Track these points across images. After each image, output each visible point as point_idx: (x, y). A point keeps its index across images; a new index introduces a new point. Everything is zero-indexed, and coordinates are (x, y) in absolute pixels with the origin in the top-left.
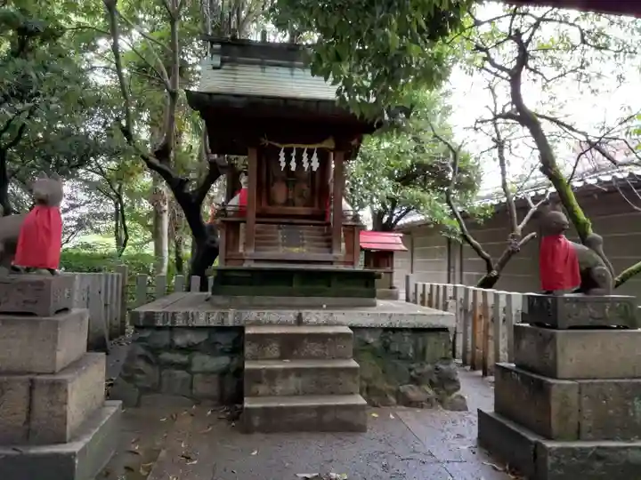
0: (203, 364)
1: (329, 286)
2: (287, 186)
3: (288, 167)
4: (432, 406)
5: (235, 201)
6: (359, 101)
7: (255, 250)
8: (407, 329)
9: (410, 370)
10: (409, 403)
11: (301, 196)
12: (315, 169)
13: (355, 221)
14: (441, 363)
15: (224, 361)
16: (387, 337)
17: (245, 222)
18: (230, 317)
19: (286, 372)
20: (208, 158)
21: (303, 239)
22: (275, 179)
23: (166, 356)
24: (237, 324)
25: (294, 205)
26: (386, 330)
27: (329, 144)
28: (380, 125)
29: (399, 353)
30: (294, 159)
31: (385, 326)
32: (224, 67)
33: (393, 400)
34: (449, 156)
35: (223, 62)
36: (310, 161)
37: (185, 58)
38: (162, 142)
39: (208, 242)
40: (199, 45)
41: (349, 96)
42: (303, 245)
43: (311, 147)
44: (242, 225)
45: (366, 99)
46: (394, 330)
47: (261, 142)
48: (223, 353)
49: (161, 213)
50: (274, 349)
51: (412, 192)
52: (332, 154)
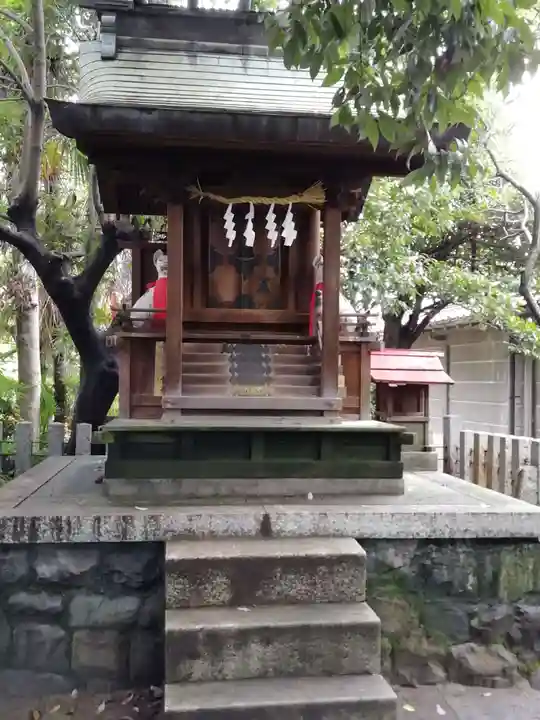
0: (90, 612)
1: (319, 457)
2: (239, 271)
3: (240, 238)
4: (511, 684)
5: (146, 301)
6: (377, 115)
7: (184, 391)
8: (463, 541)
9: (471, 615)
10: (469, 678)
11: (263, 288)
12: (289, 243)
13: (362, 335)
14: (527, 602)
15: (128, 605)
16: (427, 555)
17: (163, 339)
18: (139, 524)
19: (243, 637)
20: (101, 219)
21: (269, 370)
22: (218, 260)
23: (22, 598)
24: (151, 538)
25: (251, 306)
26: (425, 542)
27: (314, 196)
28: (419, 162)
29: (450, 584)
30: (250, 225)
31: (424, 535)
32: (122, 56)
33: (439, 672)
34: (522, 212)
35: (120, 46)
36: (280, 229)
37: (61, 43)
38: (19, 191)
39: (103, 365)
40: (83, 20)
41: (357, 106)
42: (269, 380)
43: (282, 201)
44: (159, 345)
45: (390, 113)
46: (440, 543)
47: (189, 194)
48: (126, 590)
49: (28, 309)
50: (219, 588)
51: (456, 274)
52: (319, 213)
